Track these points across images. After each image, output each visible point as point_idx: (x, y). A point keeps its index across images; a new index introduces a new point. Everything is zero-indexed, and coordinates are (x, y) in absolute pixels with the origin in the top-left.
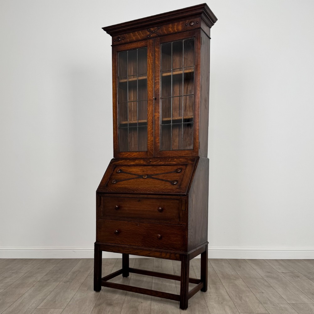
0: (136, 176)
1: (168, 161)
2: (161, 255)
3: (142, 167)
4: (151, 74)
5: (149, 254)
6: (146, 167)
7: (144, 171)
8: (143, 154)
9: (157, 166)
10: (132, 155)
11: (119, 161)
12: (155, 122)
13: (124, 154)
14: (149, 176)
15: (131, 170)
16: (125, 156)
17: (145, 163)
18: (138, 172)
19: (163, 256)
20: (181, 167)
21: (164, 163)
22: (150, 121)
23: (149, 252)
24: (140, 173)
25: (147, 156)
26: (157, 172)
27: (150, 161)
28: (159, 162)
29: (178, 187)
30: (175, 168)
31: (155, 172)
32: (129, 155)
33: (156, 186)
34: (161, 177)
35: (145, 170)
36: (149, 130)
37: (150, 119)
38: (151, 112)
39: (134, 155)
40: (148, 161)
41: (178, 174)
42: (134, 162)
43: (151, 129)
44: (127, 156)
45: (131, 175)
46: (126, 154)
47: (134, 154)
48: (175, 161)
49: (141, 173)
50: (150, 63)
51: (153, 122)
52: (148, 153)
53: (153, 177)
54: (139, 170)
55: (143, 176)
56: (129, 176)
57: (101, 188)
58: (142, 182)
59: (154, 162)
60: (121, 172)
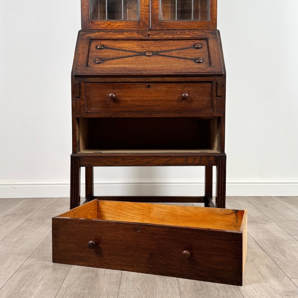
0: (134, 54)
1: (177, 34)
2: (187, 161)
3: (138, 41)
5: (168, 161)
7: (143, 47)
8: (133, 25)
9: (162, 41)
10: (113, 25)
11: (95, 33)
13: (99, 24)
14: (156, 54)
15: (120, 45)
16: (102, 27)
17: (141, 36)
18: (134, 48)
19: (190, 162)
20: (198, 41)
21: (171, 37)
23: (167, 160)
24: (137, 49)
25: (139, 28)
26: (165, 48)
27: (149, 35)
28: (163, 35)
29: (209, 66)
30: (191, 43)
31: (162, 48)
32: (110, 25)
33: (173, 65)
34: (174, 54)
35: (145, 46)
39: (118, 26)
40: (146, 34)
41: (198, 50)
42: (122, 35)
44: (105, 27)
45: (124, 52)
46: (103, 24)
47: (117, 25)
48: (187, 35)
49: (139, 50)
52: (141, 23)
53: (161, 54)
54: (134, 46)
55: (145, 52)
56: (121, 54)
57: (80, 69)
58: (146, 60)
59: (155, 35)
60: (104, 47)
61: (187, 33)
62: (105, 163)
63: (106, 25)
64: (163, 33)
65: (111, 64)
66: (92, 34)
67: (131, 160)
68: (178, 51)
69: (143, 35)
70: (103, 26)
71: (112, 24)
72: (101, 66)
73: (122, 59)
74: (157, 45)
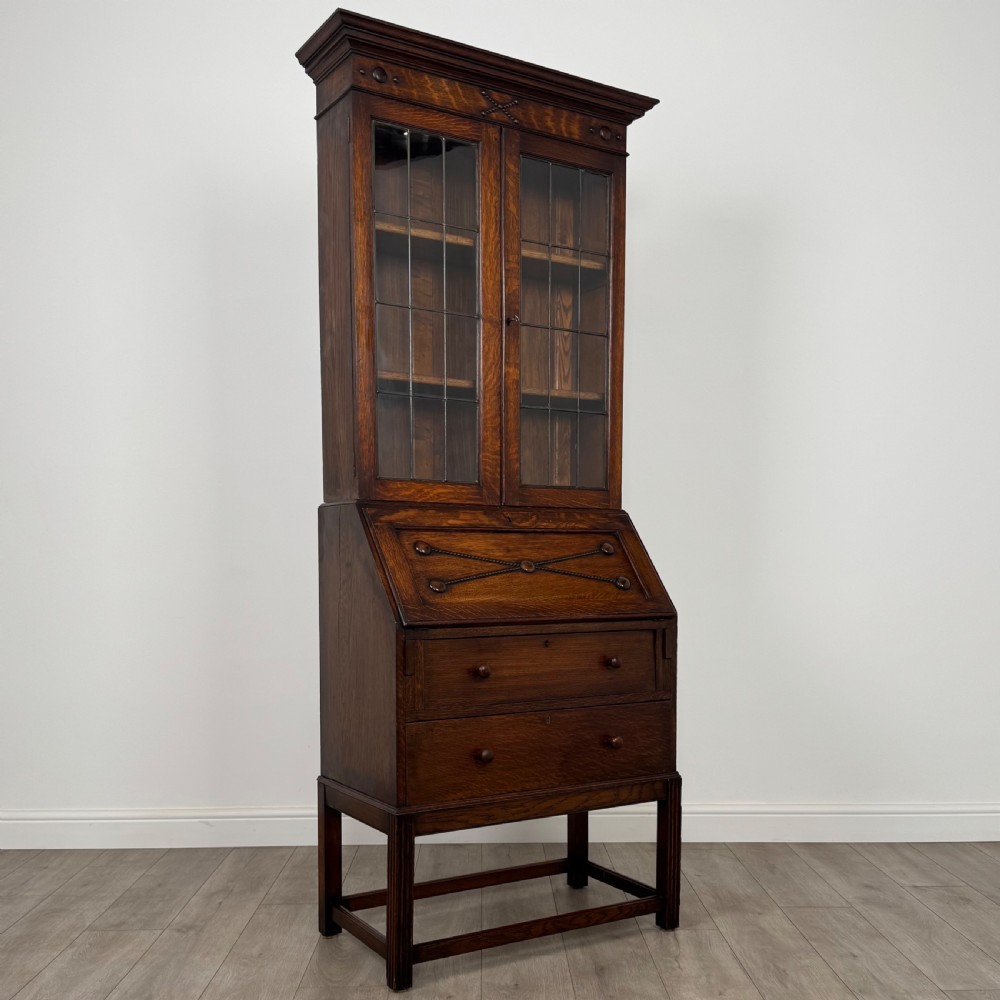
0: (498, 567)
1: (561, 520)
4: (492, 236)
6: (504, 536)
7: (508, 550)
9: (538, 535)
10: (428, 493)
11: (398, 512)
12: (506, 395)
13: (399, 488)
14: (541, 567)
15: (462, 545)
16: (406, 496)
17: (496, 523)
18: (492, 551)
21: (554, 526)
22: (491, 387)
24: (501, 555)
25: (481, 500)
26: (551, 552)
27: (509, 519)
28: (536, 522)
29: (644, 596)
30: (592, 541)
31: (546, 552)
32: (419, 491)
34: (574, 567)
35: (511, 547)
36: (489, 416)
37: (491, 381)
38: (494, 359)
39: (438, 495)
40: (503, 518)
41: (613, 560)
42: (457, 518)
43: (493, 412)
44: (411, 495)
45: (479, 563)
46: (407, 489)
47: (435, 492)
48: (581, 522)
49: (503, 557)
50: (491, 201)
51: (500, 393)
52: (484, 491)
53: (550, 567)
54: (491, 548)
55: (519, 562)
56: (475, 567)
57: (414, 611)
58: (529, 583)
59: (522, 522)
60: (432, 550)
61: (578, 517)
62: (467, 822)
63: (413, 490)
64: (534, 518)
65: (467, 594)
66: (392, 514)
67: (519, 809)
68: (577, 561)
69: (498, 520)
70: (407, 493)
71: (426, 490)
72: (448, 599)
73: (483, 581)
74: (533, 543)
